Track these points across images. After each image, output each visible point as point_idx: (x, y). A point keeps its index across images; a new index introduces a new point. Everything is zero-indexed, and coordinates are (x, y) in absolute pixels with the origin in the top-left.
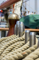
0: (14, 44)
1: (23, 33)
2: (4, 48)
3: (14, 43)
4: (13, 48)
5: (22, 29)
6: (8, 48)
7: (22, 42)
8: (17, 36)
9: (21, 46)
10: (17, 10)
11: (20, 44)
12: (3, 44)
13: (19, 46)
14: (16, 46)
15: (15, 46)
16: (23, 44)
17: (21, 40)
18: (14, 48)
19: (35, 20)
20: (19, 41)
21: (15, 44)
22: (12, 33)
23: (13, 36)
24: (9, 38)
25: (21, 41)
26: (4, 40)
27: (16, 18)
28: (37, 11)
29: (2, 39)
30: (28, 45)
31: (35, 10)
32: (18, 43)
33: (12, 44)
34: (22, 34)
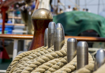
0: (46, 63)
1: (62, 42)
2: (29, 71)
3: (47, 61)
4: (44, 70)
5: (60, 36)
6: (35, 70)
7: (61, 60)
8: (50, 49)
9: (59, 67)
10: (44, 3)
11: (57, 63)
12: (24, 62)
13: (55, 66)
14: (51, 67)
15: (49, 66)
16: (63, 62)
17: (60, 56)
18: (46, 70)
19: (77, 20)
20: (55, 57)
21: (48, 63)
22: (39, 44)
23: (42, 49)
24: (35, 52)
25: (60, 58)
26: (26, 56)
27: (46, 18)
28: (79, 5)
29: (22, 55)
30: (74, 65)
31: (76, 3)
32: (53, 61)
33: (42, 63)
34: (60, 45)
